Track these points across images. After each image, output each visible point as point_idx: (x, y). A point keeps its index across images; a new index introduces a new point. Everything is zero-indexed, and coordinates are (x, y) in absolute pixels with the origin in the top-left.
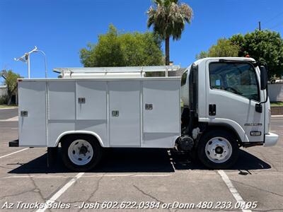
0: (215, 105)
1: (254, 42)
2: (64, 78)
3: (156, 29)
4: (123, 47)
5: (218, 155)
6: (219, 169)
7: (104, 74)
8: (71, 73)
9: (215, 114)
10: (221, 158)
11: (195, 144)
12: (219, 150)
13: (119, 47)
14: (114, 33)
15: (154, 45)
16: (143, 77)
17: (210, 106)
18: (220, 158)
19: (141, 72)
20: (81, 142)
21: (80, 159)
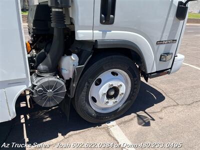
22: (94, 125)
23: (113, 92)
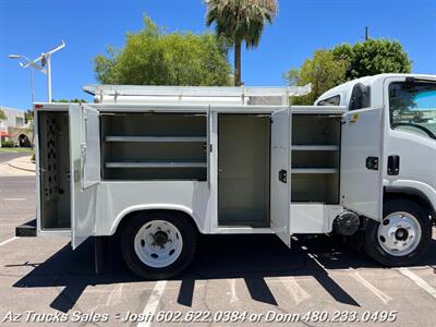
0: (398, 158)
1: (366, 56)
2: (103, 104)
3: (220, 29)
4: (168, 56)
5: (400, 243)
6: (399, 267)
7: (177, 98)
8: (116, 95)
9: (397, 173)
10: (404, 248)
11: (361, 226)
12: (401, 235)
13: (161, 56)
14: (154, 32)
15: (217, 56)
16: (245, 105)
17: (390, 158)
18: (402, 248)
19: (243, 97)
20: (157, 224)
21: (155, 256)
22: (384, 267)
23: (402, 234)
